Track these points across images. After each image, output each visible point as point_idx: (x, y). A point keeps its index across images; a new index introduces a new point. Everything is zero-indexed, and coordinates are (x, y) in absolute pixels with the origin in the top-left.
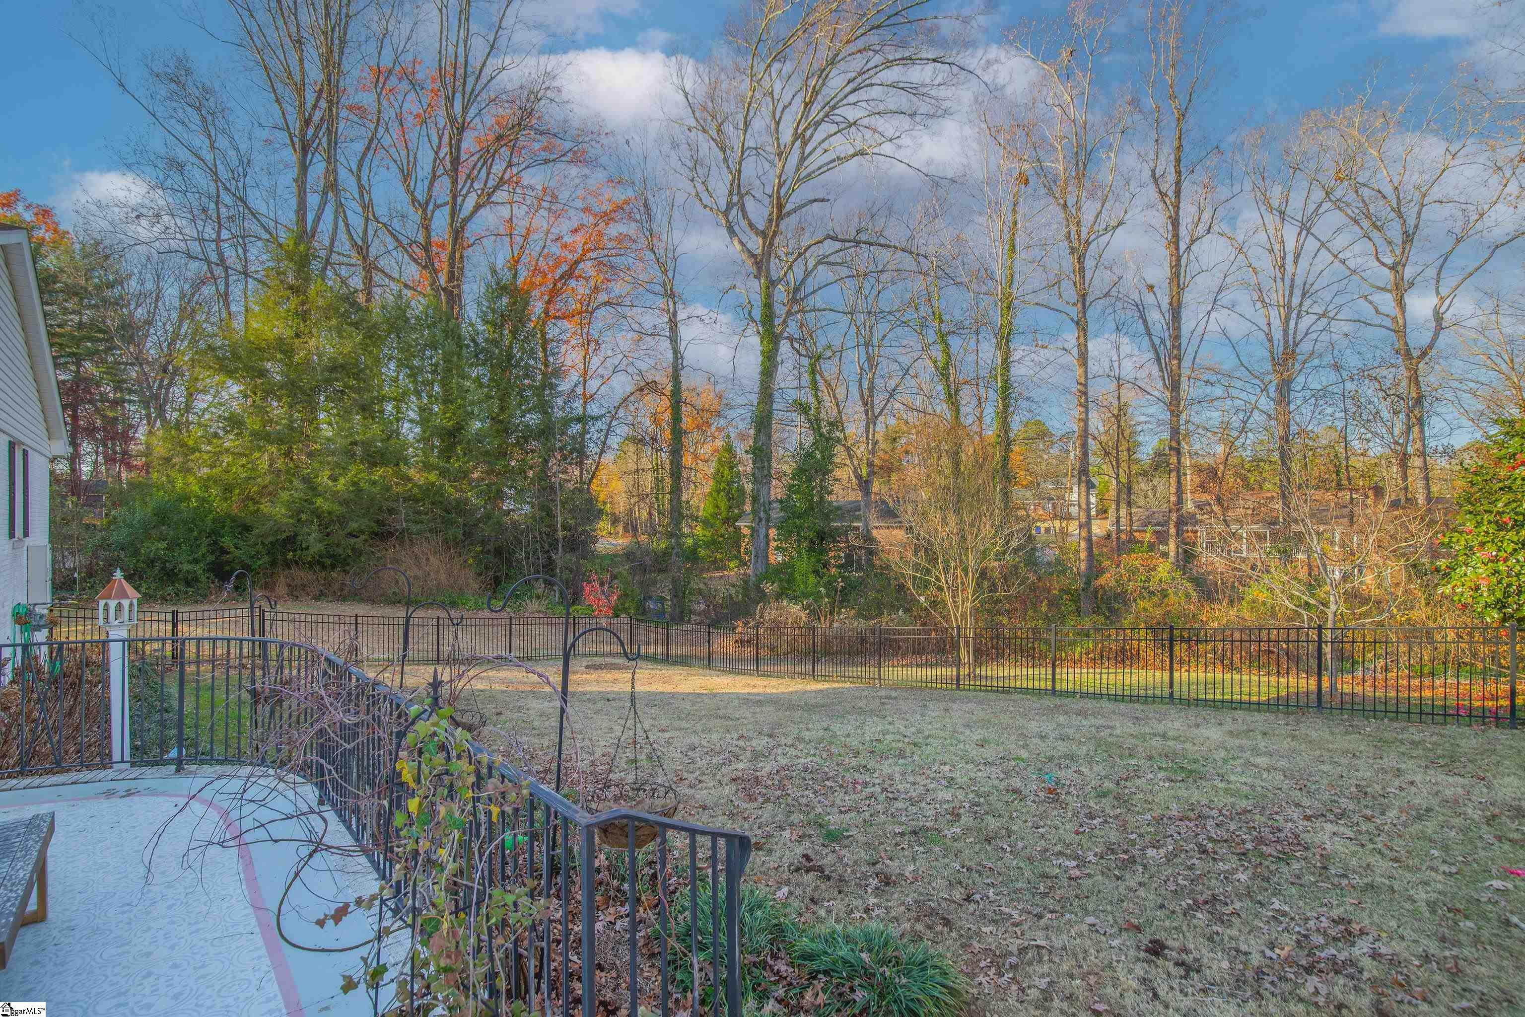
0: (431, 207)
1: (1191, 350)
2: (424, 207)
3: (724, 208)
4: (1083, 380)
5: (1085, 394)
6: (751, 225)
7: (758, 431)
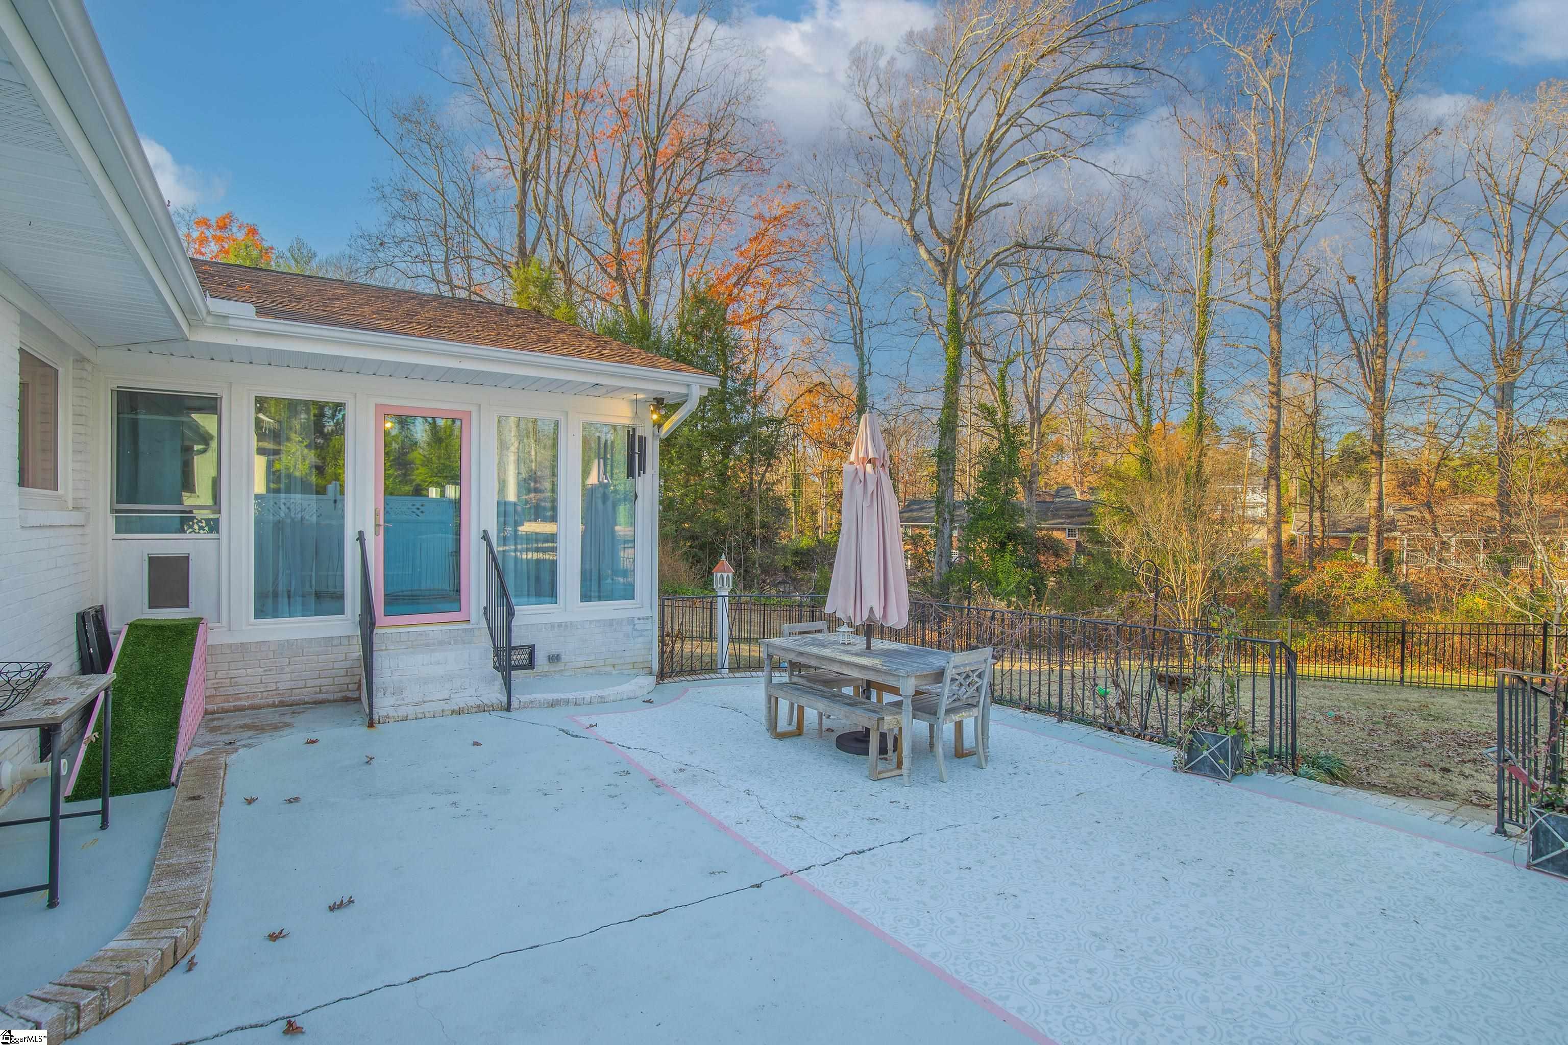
0: (620, 221)
1: (1398, 347)
2: (614, 222)
3: (907, 216)
4: (1275, 381)
5: (1277, 394)
6: (939, 235)
7: (943, 437)
